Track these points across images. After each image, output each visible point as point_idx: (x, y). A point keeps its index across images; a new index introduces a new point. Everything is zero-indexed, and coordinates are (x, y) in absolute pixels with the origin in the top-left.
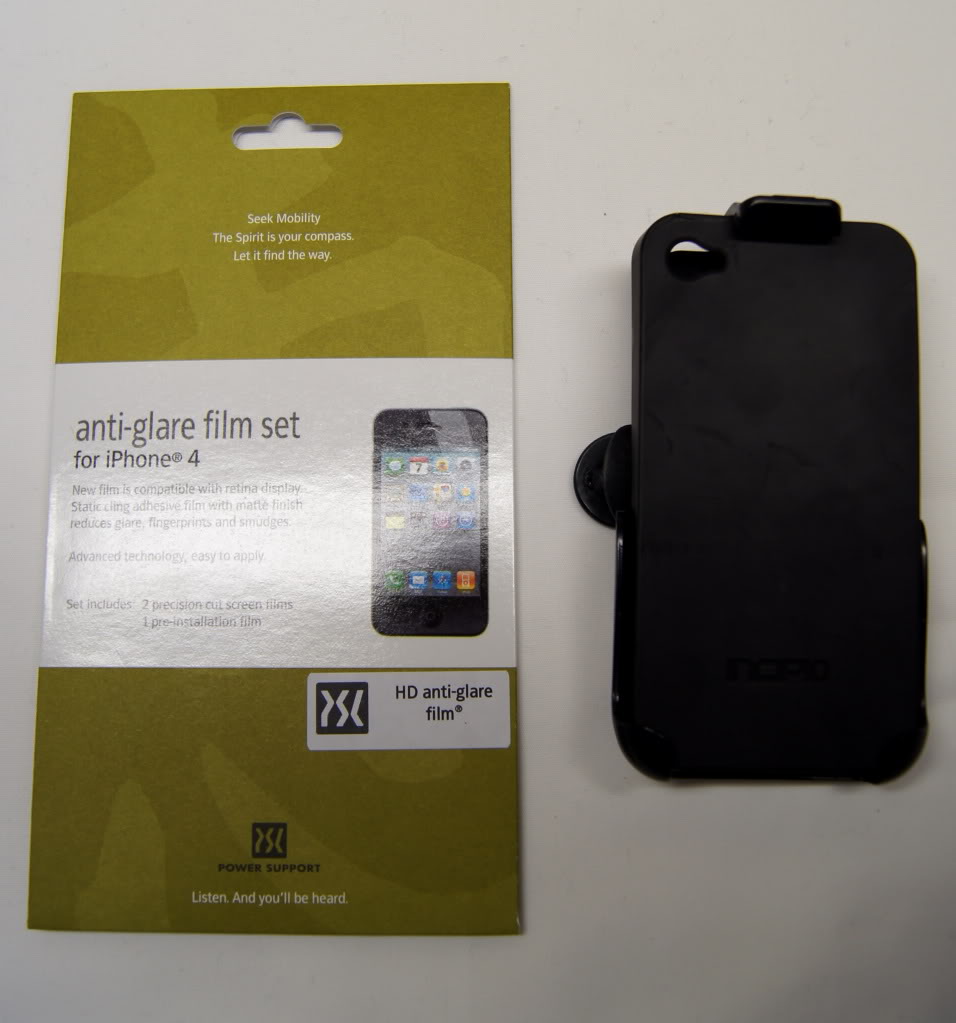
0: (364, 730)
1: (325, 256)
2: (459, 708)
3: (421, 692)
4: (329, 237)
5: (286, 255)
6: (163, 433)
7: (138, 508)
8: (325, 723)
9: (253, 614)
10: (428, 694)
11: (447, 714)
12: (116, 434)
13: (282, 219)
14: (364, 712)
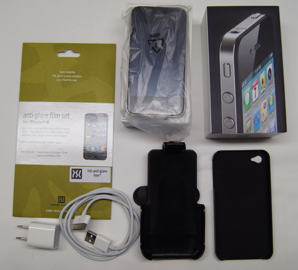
0: (81, 178)
1: (76, 80)
3: (93, 171)
4: (77, 77)
5: (68, 80)
6: (41, 117)
7: (36, 132)
8: (73, 177)
9: (59, 154)
11: (98, 176)
12: (32, 117)
13: (67, 72)
14: (81, 175)
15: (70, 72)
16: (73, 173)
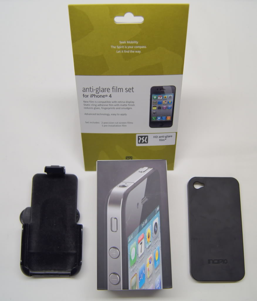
0: (147, 143)
1: (139, 52)
2: (166, 139)
3: (158, 137)
4: (140, 47)
5: (130, 52)
6: (103, 91)
7: (98, 105)
8: (139, 142)
9: (125, 124)
10: (160, 137)
11: (164, 140)
12: (92, 91)
13: (129, 42)
14: (147, 140)
15: (132, 42)
16: (139, 139)
